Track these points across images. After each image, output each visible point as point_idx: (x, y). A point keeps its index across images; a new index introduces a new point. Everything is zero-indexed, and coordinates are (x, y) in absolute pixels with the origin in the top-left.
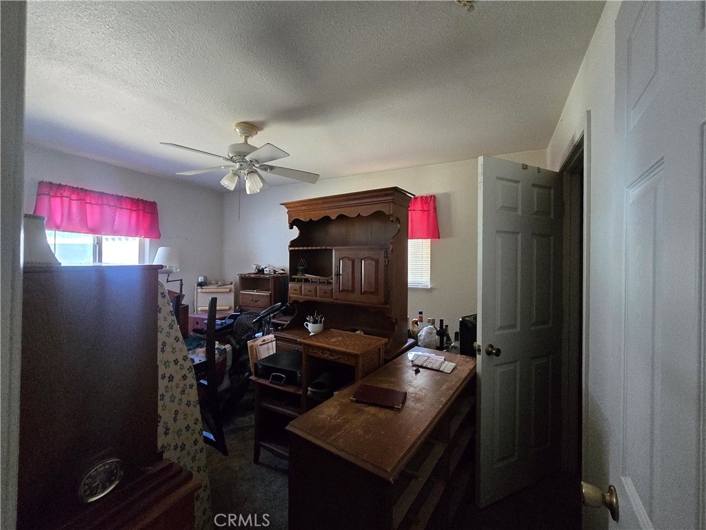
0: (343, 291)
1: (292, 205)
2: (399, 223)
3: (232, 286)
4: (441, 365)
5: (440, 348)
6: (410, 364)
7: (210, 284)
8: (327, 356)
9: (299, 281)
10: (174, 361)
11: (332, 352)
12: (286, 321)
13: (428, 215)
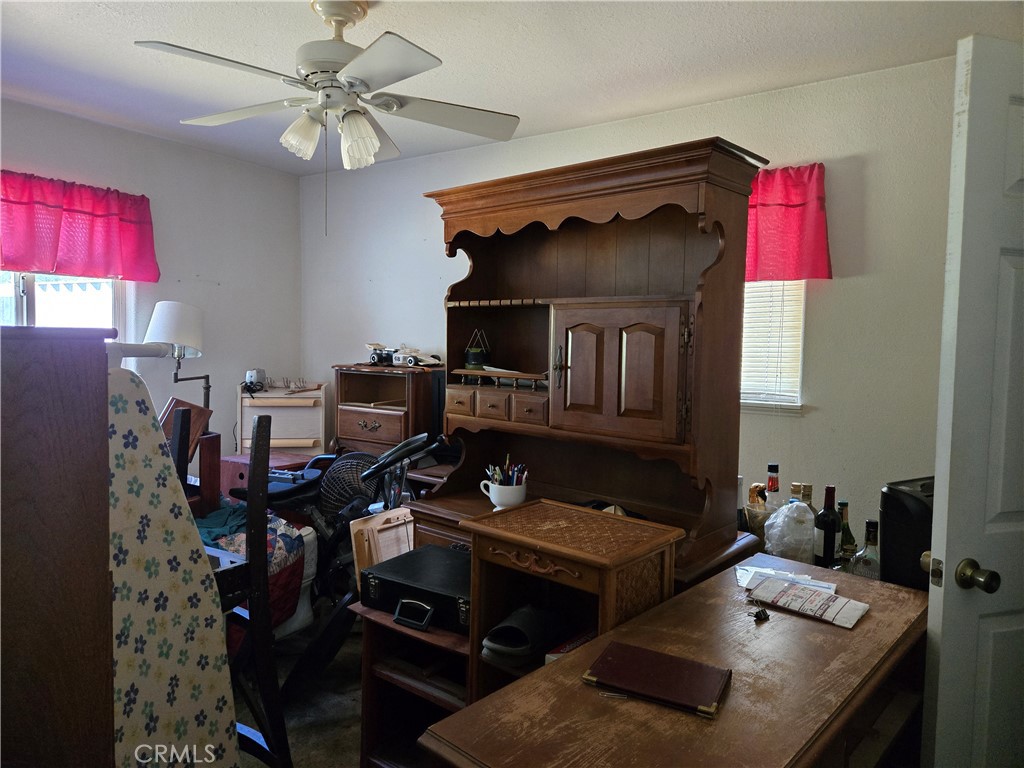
0: (575, 407)
1: (453, 198)
2: (722, 236)
3: (321, 394)
4: (826, 606)
5: (825, 560)
6: (743, 597)
7: (273, 387)
8: (528, 565)
9: (470, 381)
10: (170, 562)
11: (542, 555)
12: (439, 476)
13: (802, 217)
